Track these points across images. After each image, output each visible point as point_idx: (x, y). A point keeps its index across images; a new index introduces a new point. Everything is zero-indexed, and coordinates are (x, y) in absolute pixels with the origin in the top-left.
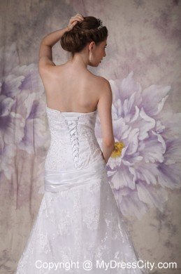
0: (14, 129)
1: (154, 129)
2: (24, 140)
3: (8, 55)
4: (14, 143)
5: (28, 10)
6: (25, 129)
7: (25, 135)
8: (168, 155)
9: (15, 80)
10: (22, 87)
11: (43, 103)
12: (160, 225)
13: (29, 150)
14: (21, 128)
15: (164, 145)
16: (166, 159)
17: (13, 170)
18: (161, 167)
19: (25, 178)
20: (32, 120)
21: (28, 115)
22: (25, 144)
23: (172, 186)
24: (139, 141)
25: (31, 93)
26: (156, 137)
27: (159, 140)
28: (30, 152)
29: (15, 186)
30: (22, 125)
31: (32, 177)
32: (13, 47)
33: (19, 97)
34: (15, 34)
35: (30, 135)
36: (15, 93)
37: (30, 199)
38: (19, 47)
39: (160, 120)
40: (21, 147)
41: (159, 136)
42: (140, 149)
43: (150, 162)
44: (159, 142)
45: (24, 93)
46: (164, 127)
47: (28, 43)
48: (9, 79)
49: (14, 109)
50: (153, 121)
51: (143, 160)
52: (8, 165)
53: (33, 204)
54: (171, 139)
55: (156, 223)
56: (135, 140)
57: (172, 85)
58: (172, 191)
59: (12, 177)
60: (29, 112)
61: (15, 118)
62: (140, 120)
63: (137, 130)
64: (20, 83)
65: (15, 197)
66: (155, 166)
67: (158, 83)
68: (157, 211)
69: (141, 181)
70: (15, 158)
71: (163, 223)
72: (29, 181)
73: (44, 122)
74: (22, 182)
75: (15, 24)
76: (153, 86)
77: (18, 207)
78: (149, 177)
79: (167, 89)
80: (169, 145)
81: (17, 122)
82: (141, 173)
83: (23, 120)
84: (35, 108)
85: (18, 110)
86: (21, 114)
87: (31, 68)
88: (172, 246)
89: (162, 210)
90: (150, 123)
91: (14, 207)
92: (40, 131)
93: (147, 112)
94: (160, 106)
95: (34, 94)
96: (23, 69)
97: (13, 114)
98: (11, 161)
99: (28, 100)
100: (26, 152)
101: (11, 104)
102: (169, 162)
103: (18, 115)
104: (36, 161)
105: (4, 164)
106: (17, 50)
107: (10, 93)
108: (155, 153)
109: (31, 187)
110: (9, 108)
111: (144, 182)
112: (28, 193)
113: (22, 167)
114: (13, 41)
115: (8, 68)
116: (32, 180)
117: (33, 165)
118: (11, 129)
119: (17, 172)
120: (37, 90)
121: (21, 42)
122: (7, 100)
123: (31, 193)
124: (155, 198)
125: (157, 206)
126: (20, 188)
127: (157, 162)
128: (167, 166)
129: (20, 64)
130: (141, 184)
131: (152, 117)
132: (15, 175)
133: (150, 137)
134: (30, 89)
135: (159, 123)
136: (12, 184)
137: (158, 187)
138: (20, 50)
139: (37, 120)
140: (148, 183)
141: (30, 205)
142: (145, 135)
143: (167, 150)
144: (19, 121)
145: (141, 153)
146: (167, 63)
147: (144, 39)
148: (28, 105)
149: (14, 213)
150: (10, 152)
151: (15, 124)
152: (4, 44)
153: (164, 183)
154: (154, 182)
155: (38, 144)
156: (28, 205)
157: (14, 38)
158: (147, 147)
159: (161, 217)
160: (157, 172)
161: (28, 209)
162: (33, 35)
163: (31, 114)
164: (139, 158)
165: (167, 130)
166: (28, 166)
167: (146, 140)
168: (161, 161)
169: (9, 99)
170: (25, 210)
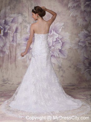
1: (58, 38)
2: (13, 41)
3: (7, 10)
4: (9, 42)
6: (13, 37)
7: (13, 39)
8: (63, 47)
9: (10, 19)
10: (12, 22)
11: (19, 28)
12: (60, 70)
13: (15, 44)
14: (12, 36)
16: (62, 48)
18: (60, 51)
19: (13, 54)
20: (15, 34)
22: (13, 42)
23: (63, 57)
24: (53, 42)
25: (15, 24)
26: (59, 41)
27: (60, 41)
28: (15, 45)
29: (10, 57)
30: (12, 35)
31: (16, 53)
32: (9, 7)
33: (11, 26)
34: (10, 3)
35: (15, 39)
36: (10, 24)
37: (15, 61)
39: (60, 34)
40: (12, 43)
41: (60, 40)
42: (53, 44)
43: (57, 49)
44: (60, 42)
45: (13, 24)
46: (61, 37)
47: (14, 6)
48: (7, 19)
49: (9, 29)
50: (58, 35)
51: (54, 48)
52: (7, 49)
53: (16, 63)
54: (64, 41)
55: (58, 70)
56: (51, 42)
57: (64, 23)
58: (64, 59)
60: (14, 31)
62: (53, 34)
63: (52, 38)
64: (11, 21)
65: (10, 60)
67: (60, 22)
68: (59, 65)
69: (53, 56)
70: (10, 47)
71: (61, 69)
72: (15, 55)
73: (20, 35)
74: (12, 55)
76: (58, 23)
77: (11, 64)
78: (56, 54)
79: (63, 24)
80: (63, 43)
81: (10, 34)
82: (53, 53)
83: (13, 34)
84: (17, 29)
85: (11, 30)
86: (12, 31)
87: (15, 15)
88: (63, 77)
89: (60, 65)
90: (57, 36)
91: (9, 64)
92: (19, 38)
93: (56, 32)
94: (60, 30)
95: (16, 24)
96: (13, 15)
97: (9, 31)
98: (8, 48)
100: (13, 45)
102: (63, 49)
103: (11, 32)
104: (17, 48)
105: (5, 49)
106: (10, 9)
107: (8, 24)
108: (58, 46)
109: (15, 57)
110: (7, 29)
111: (54, 56)
112: (14, 59)
113: (12, 50)
114: (9, 5)
115: (7, 15)
116: (16, 55)
117: (16, 49)
118: (8, 37)
119: (10, 52)
120: (18, 23)
121: (12, 6)
122: (6, 26)
123: (15, 59)
124: (58, 61)
125: (59, 64)
126: (12, 57)
127: (59, 49)
128: (62, 50)
129: (11, 13)
130: (53, 57)
131: (57, 33)
133: (57, 41)
135: (60, 36)
138: (11, 9)
139: (17, 34)
140: (56, 56)
142: (55, 40)
143: (62, 45)
144: (11, 34)
145: (53, 46)
146: (63, 15)
147: (55, 6)
148: (14, 28)
149: (10, 66)
150: (8, 45)
151: (9, 35)
152: (6, 6)
153: (61, 56)
154: (58, 56)
155: (18, 42)
156: (14, 63)
157: (9, 4)
158: (56, 44)
159: (60, 67)
161: (14, 65)
162: (16, 3)
164: (53, 48)
165: (62, 38)
166: (14, 50)
167: (55, 41)
168: (60, 49)
169: (7, 26)
170: (13, 65)
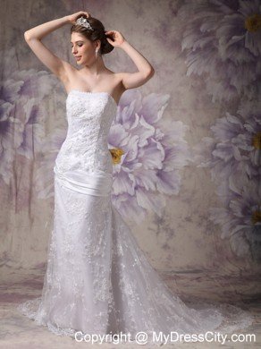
0: (13, 135)
1: (154, 137)
2: (23, 145)
3: (8, 60)
4: (14, 149)
5: (28, 15)
6: (24, 135)
7: (24, 140)
8: (167, 162)
9: (14, 85)
10: (21, 92)
11: (42, 109)
12: (159, 229)
13: (28, 155)
14: (20, 133)
15: (163, 153)
16: (164, 165)
17: (12, 175)
18: (160, 174)
19: (25, 183)
20: (31, 126)
21: (27, 121)
22: (25, 149)
23: (170, 192)
24: (139, 148)
25: (30, 98)
26: (156, 145)
27: (158, 147)
28: (29, 158)
29: (14, 191)
30: (21, 130)
31: (31, 182)
32: (12, 52)
33: (18, 102)
34: (15, 39)
35: (29, 140)
36: (14, 97)
37: (30, 203)
38: (19, 52)
39: (159, 127)
40: (21, 153)
41: (159, 143)
42: (140, 156)
43: (150, 169)
44: (158, 150)
45: (24, 98)
46: (163, 135)
48: (8, 83)
49: (13, 113)
50: (152, 128)
51: (142, 166)
52: (6, 169)
53: (32, 208)
54: (170, 147)
55: (154, 227)
56: (134, 147)
57: (171, 94)
58: (170, 197)
59: (11, 182)
60: (28, 117)
61: (14, 123)
62: (140, 127)
63: (136, 137)
64: (19, 89)
65: (14, 202)
66: (154, 173)
67: (157, 92)
68: (156, 215)
69: (141, 187)
70: (14, 163)
71: (161, 227)
72: (28, 186)
73: (43, 128)
74: (21, 187)
75: (14, 29)
76: (153, 94)
77: (17, 211)
78: (148, 183)
79: (166, 97)
80: (168, 153)
81: (16, 128)
82: (140, 179)
83: (23, 126)
84: (35, 113)
85: (18, 114)
86: (20, 119)
87: (31, 73)
88: (169, 248)
89: (160, 215)
90: (149, 131)
91: (13, 212)
92: (40, 137)
93: (147, 119)
94: (160, 114)
95: (33, 99)
96: (23, 73)
97: (12, 119)
98: (10, 166)
99: (27, 105)
100: (25, 157)
101: (9, 109)
102: (168, 169)
103: (17, 120)
104: (35, 166)
106: (17, 55)
107: (9, 97)
108: (153, 160)
109: (30, 192)
110: (8, 112)
111: (143, 189)
112: (27, 197)
113: (22, 172)
114: (12, 46)
115: (7, 73)
116: (32, 185)
117: (32, 170)
119: (16, 177)
120: (37, 95)
122: (5, 105)
123: (30, 197)
124: (153, 203)
125: (155, 211)
126: (19, 193)
127: (156, 169)
128: (166, 173)
129: (19, 69)
130: (140, 190)
131: (152, 125)
132: (13, 181)
133: (150, 145)
134: (30, 94)
135: (158, 131)
136: (11, 188)
137: (157, 193)
138: (20, 55)
139: (37, 125)
140: (147, 189)
141: (30, 209)
142: (145, 143)
143: (166, 157)
144: (18, 126)
145: (140, 160)
146: (167, 72)
147: (144, 48)
148: (27, 110)
149: (13, 217)
150: (9, 158)
151: (13, 129)
152: (3, 49)
153: (162, 189)
154: (153, 188)
155: (37, 149)
156: (27, 209)
157: (14, 42)
158: (146, 153)
159: (159, 221)
160: (156, 178)
161: (27, 213)
163: (30, 119)
164: (139, 165)
165: (166, 137)
166: (27, 171)
167: (145, 147)
168: (160, 168)
169: (7, 104)
170: (24, 214)
